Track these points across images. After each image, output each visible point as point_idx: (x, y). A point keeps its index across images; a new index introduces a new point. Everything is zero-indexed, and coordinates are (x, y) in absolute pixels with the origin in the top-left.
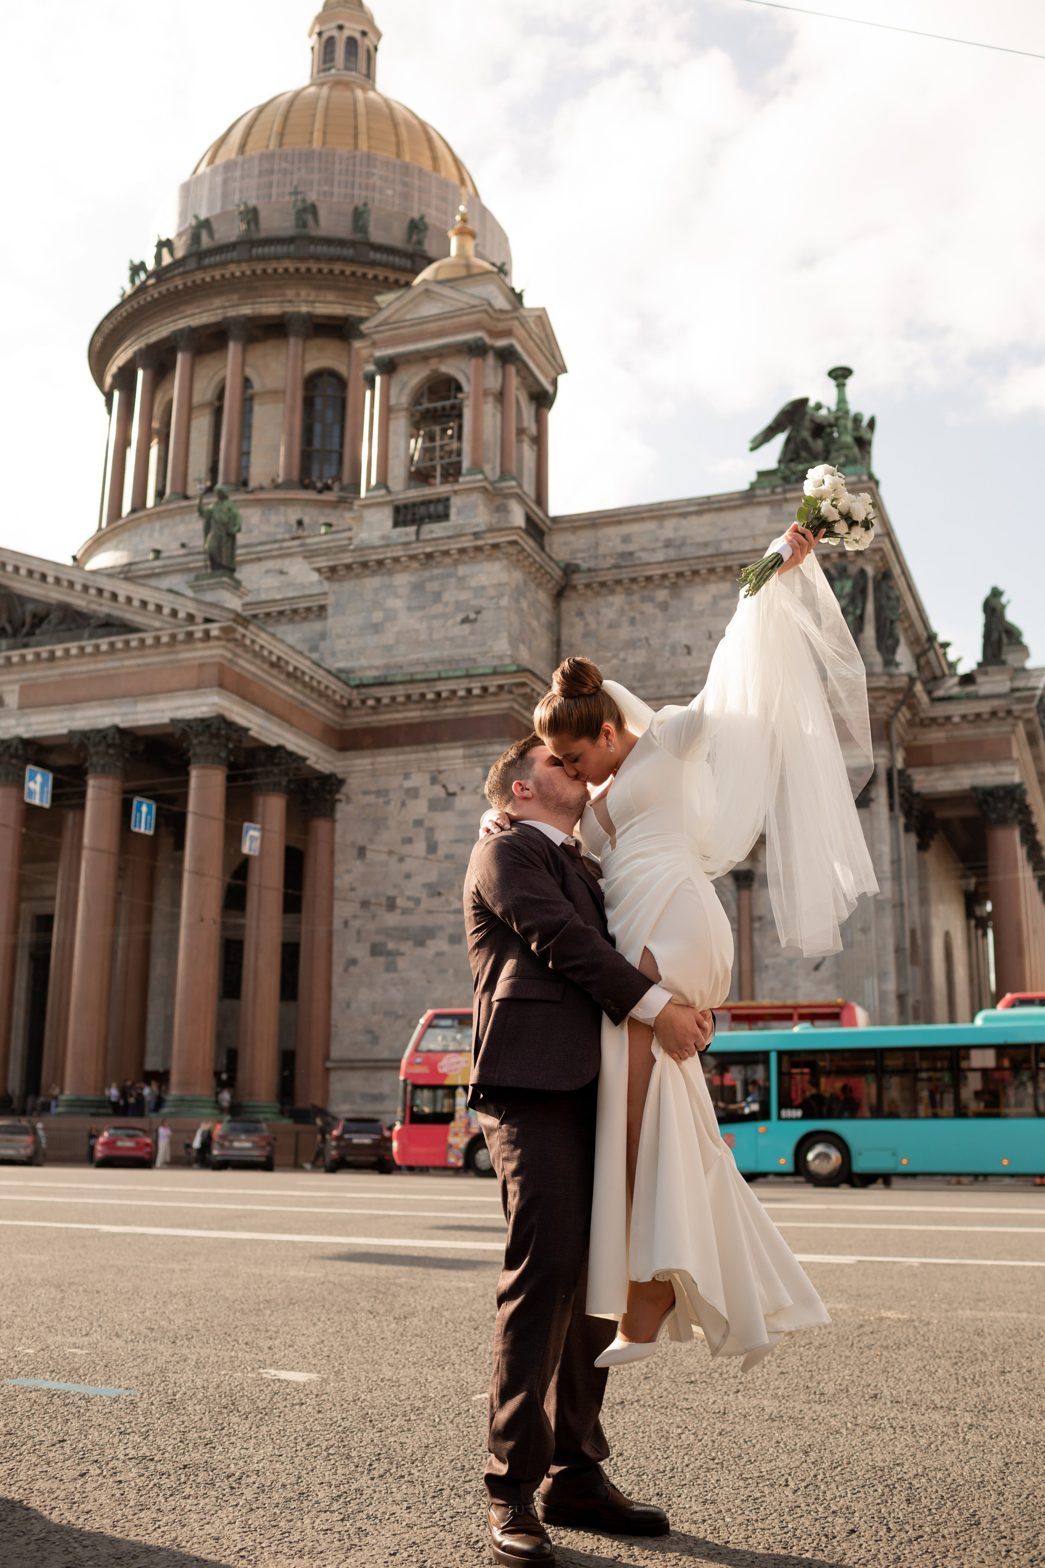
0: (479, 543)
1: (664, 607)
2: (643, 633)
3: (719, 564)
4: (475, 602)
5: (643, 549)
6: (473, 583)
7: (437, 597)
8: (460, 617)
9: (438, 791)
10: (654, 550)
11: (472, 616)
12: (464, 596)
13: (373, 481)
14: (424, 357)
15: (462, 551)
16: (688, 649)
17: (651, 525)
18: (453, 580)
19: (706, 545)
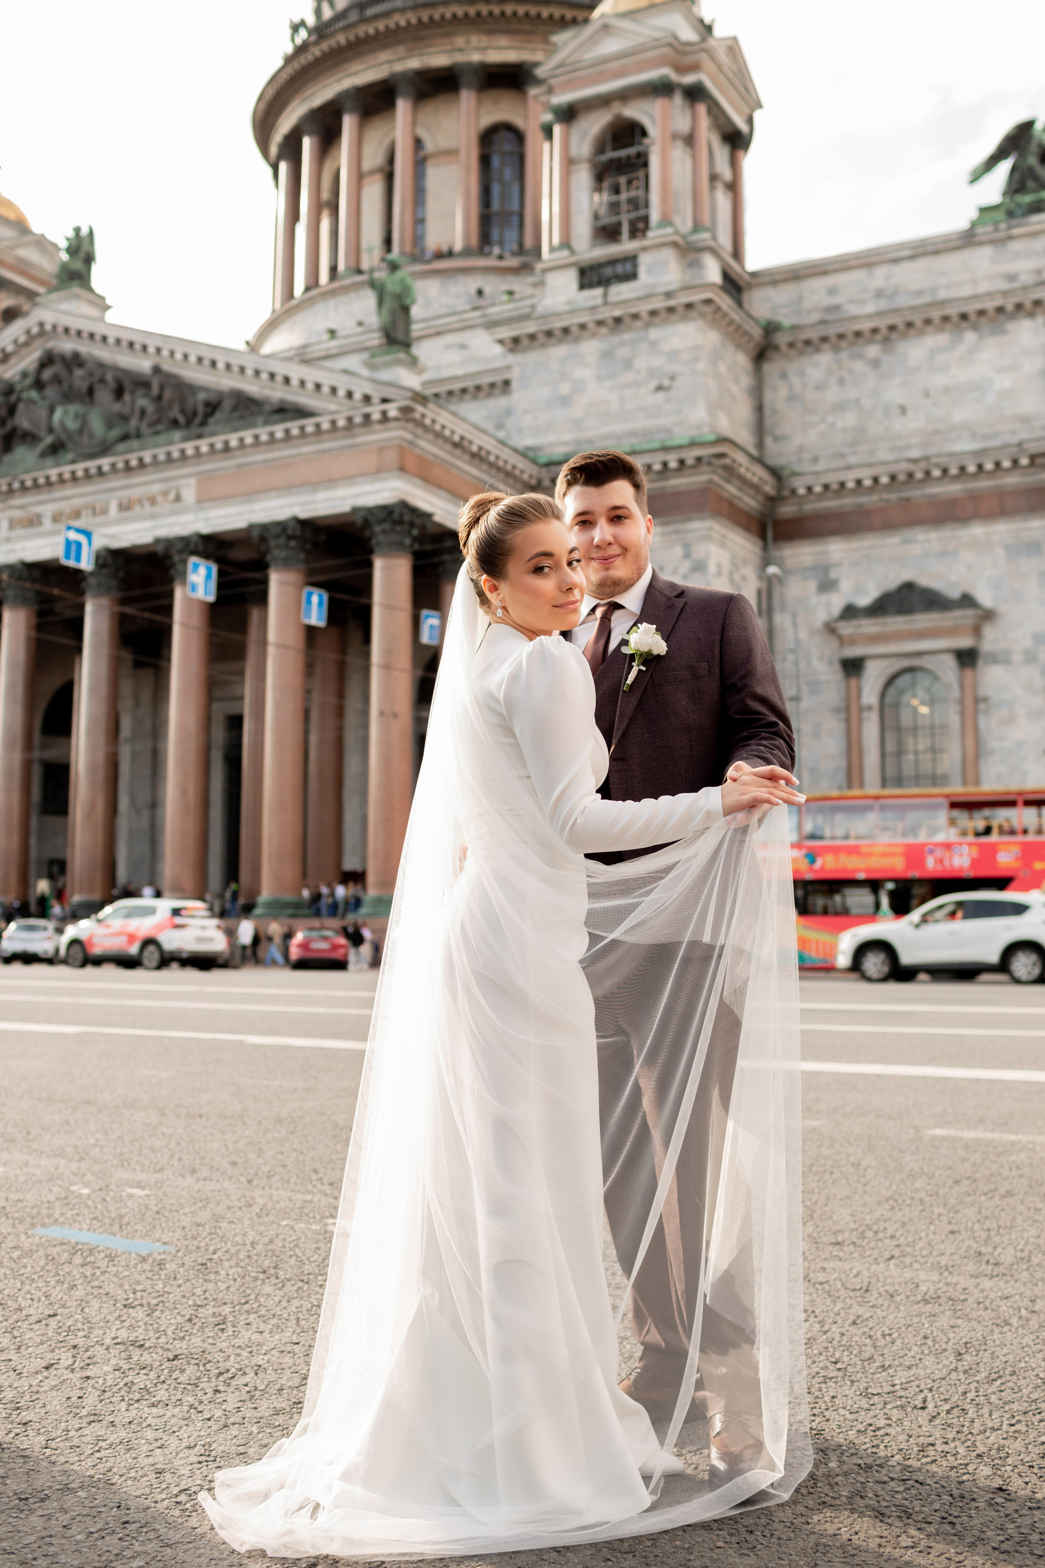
0: (672, 303)
1: (875, 364)
2: (851, 393)
3: (936, 314)
4: (669, 368)
5: (852, 301)
6: (666, 347)
7: (628, 364)
8: (653, 384)
10: (862, 302)
11: (666, 383)
12: (657, 361)
13: (556, 240)
14: (605, 100)
15: (653, 313)
16: (903, 410)
17: (859, 275)
18: (644, 346)
19: (920, 293)
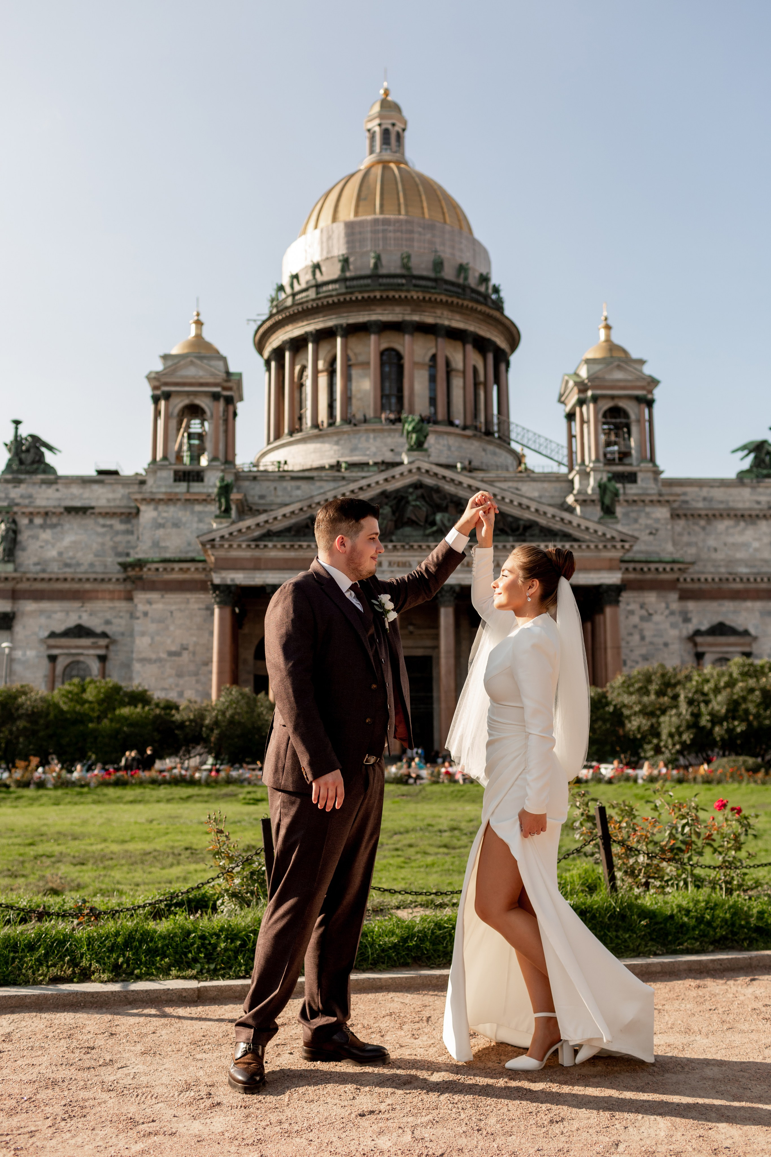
0: (661, 499)
1: (704, 528)
2: (694, 539)
3: (732, 513)
4: (656, 526)
5: (693, 500)
6: (654, 516)
7: (636, 521)
8: (648, 531)
9: (643, 612)
10: (697, 501)
11: (654, 531)
12: (649, 522)
13: (593, 457)
14: (613, 397)
15: (652, 501)
16: (716, 550)
17: (696, 489)
18: (643, 515)
19: (722, 502)
